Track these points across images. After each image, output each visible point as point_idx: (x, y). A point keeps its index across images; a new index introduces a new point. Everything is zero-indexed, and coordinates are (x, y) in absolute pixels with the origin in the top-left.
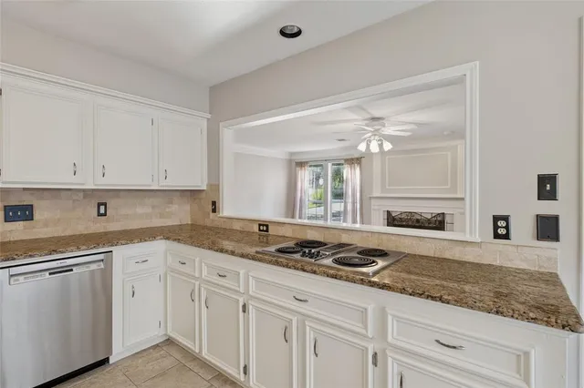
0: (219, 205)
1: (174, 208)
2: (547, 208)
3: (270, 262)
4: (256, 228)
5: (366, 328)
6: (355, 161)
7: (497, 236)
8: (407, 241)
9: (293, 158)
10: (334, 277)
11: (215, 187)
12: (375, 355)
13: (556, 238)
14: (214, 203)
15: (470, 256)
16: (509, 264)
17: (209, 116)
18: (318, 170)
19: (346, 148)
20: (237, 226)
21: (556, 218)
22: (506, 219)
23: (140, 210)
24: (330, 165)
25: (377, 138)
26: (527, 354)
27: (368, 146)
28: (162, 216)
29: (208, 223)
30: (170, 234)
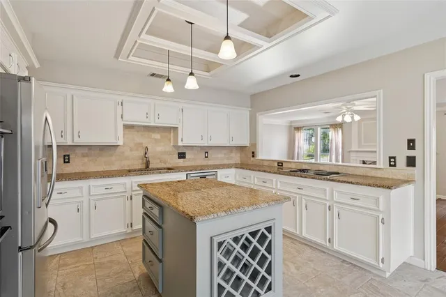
0: (256, 153)
1: (233, 155)
2: (411, 153)
3: (287, 175)
4: (276, 164)
5: (326, 196)
6: (336, 126)
7: (390, 165)
8: (351, 169)
9: (293, 124)
10: (313, 178)
11: (254, 145)
12: (330, 206)
13: (414, 166)
14: (253, 153)
15: (379, 174)
16: (395, 177)
17: (250, 109)
18: (311, 132)
19: (329, 117)
20: (266, 164)
21: (415, 157)
22: (394, 158)
23: (220, 156)
24: (319, 128)
25: (349, 113)
26: (378, 198)
27: (343, 118)
28: (228, 159)
29: (250, 162)
30: (237, 166)
